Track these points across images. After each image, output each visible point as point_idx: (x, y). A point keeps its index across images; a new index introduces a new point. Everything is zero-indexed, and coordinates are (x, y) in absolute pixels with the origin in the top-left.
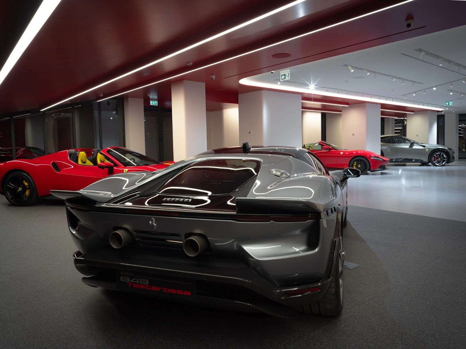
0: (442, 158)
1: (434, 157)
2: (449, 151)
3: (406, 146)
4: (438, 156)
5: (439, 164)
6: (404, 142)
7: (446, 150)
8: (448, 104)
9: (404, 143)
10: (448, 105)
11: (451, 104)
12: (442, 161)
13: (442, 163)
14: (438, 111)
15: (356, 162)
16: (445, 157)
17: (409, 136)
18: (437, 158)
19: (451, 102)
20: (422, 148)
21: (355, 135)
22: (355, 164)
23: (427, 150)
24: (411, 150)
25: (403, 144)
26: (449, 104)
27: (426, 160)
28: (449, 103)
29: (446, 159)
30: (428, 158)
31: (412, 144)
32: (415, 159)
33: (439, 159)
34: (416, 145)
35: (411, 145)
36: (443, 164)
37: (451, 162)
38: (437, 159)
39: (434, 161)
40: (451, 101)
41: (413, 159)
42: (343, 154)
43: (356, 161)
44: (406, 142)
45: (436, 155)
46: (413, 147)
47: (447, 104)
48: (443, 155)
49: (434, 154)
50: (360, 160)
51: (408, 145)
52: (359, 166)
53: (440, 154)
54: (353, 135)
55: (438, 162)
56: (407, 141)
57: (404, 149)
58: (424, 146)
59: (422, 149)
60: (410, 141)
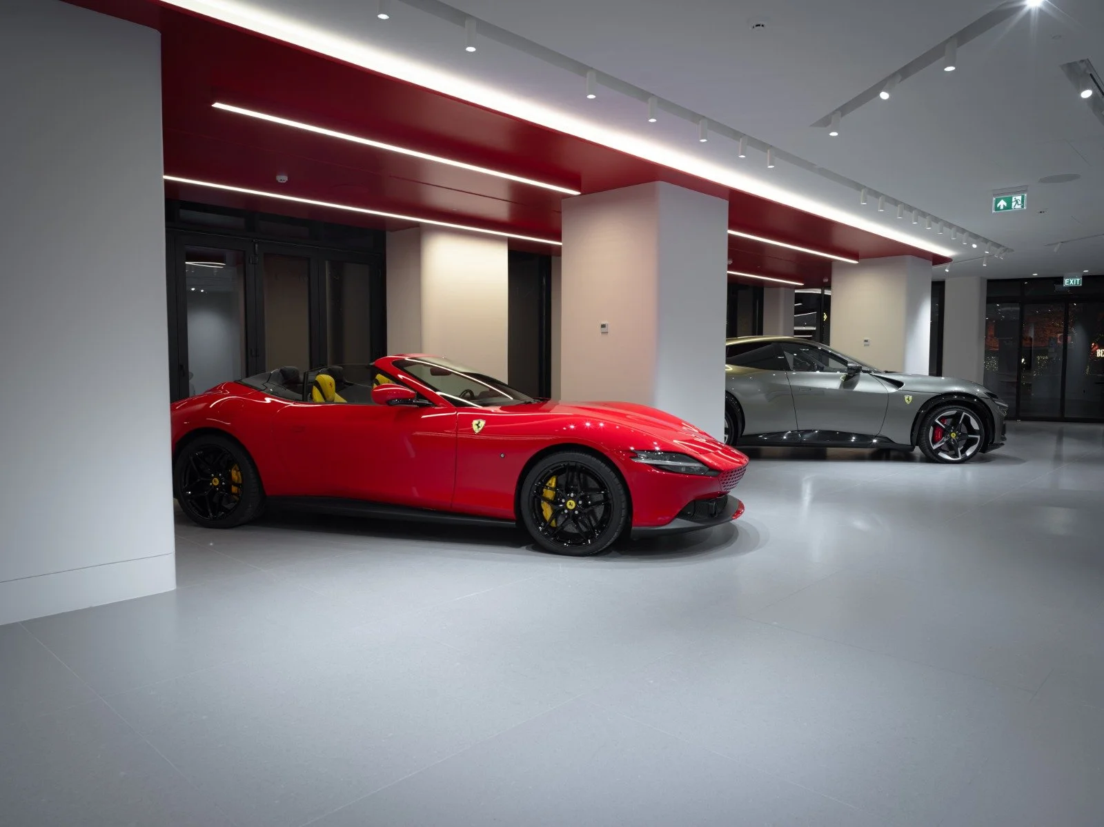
0: (964, 429)
1: (936, 425)
2: (988, 402)
3: (830, 382)
4: (948, 422)
5: (953, 452)
6: (821, 365)
7: (975, 397)
8: (1005, 204)
9: (822, 370)
10: (1005, 208)
11: (1018, 207)
12: (964, 441)
13: (963, 451)
14: (938, 260)
15: (552, 482)
16: (975, 425)
17: (839, 341)
18: (945, 432)
19: (1019, 198)
20: (892, 390)
21: (610, 328)
22: (549, 494)
23: (908, 399)
24: (846, 399)
25: (818, 372)
26: (1009, 207)
27: (901, 436)
28: (1009, 202)
29: (978, 437)
30: (912, 430)
31: (853, 374)
32: (859, 436)
33: (953, 435)
34: (865, 379)
35: (847, 378)
36: (968, 453)
37: (998, 446)
38: (943, 435)
39: (934, 442)
40: (1017, 193)
41: (849, 435)
42: (483, 431)
43: (558, 473)
44: (827, 364)
45: (942, 420)
46: (854, 385)
47: (1002, 204)
48: (967, 420)
49: (935, 417)
50: (573, 469)
51: (836, 378)
52: (571, 505)
53: (957, 416)
54: (604, 330)
55: (951, 448)
56: (833, 363)
57: (822, 392)
58: (898, 384)
59: (889, 395)
60: (844, 362)
